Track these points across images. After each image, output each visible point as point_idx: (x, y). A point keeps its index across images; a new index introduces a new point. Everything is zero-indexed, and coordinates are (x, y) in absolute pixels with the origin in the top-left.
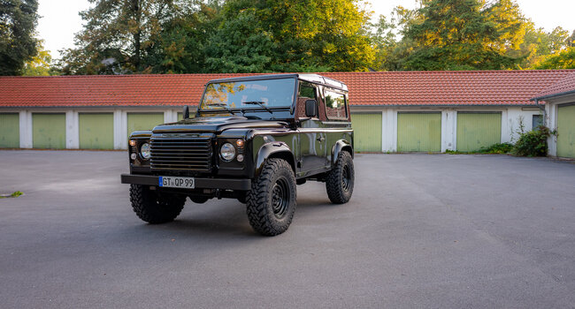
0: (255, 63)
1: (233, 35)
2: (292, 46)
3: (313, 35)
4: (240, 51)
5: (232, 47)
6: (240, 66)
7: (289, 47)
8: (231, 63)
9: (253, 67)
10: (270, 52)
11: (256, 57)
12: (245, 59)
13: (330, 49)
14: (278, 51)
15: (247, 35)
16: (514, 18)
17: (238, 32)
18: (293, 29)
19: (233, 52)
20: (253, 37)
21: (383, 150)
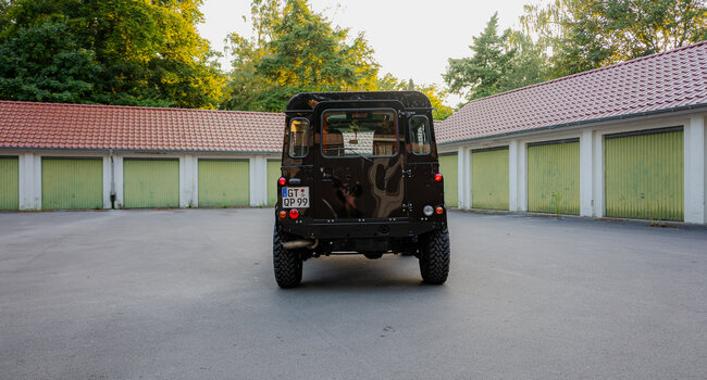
0: (70, 89)
1: (31, 49)
2: (121, 71)
3: (148, 60)
4: (43, 71)
5: (31, 64)
6: (47, 93)
7: (118, 72)
8: (33, 87)
9: (67, 95)
10: (90, 76)
11: (71, 82)
12: (54, 83)
13: (170, 78)
14: (102, 76)
15: (56, 51)
16: (369, 62)
17: (39, 45)
18: (121, 49)
19: (32, 72)
20: (64, 54)
21: (252, 203)
